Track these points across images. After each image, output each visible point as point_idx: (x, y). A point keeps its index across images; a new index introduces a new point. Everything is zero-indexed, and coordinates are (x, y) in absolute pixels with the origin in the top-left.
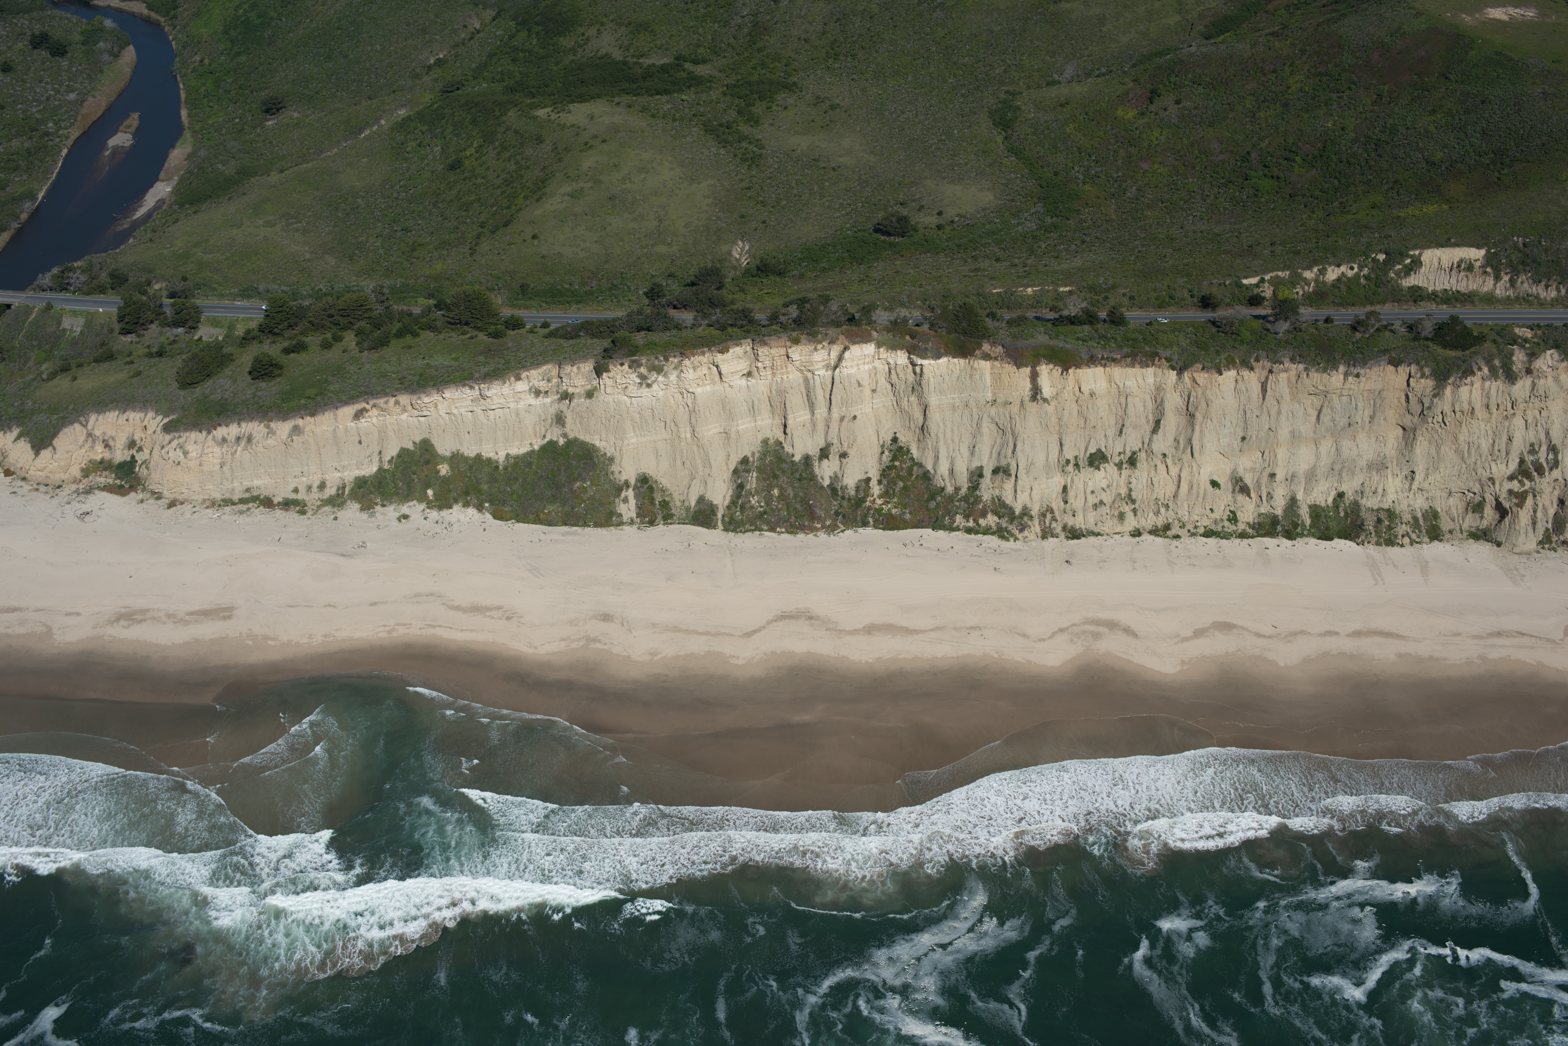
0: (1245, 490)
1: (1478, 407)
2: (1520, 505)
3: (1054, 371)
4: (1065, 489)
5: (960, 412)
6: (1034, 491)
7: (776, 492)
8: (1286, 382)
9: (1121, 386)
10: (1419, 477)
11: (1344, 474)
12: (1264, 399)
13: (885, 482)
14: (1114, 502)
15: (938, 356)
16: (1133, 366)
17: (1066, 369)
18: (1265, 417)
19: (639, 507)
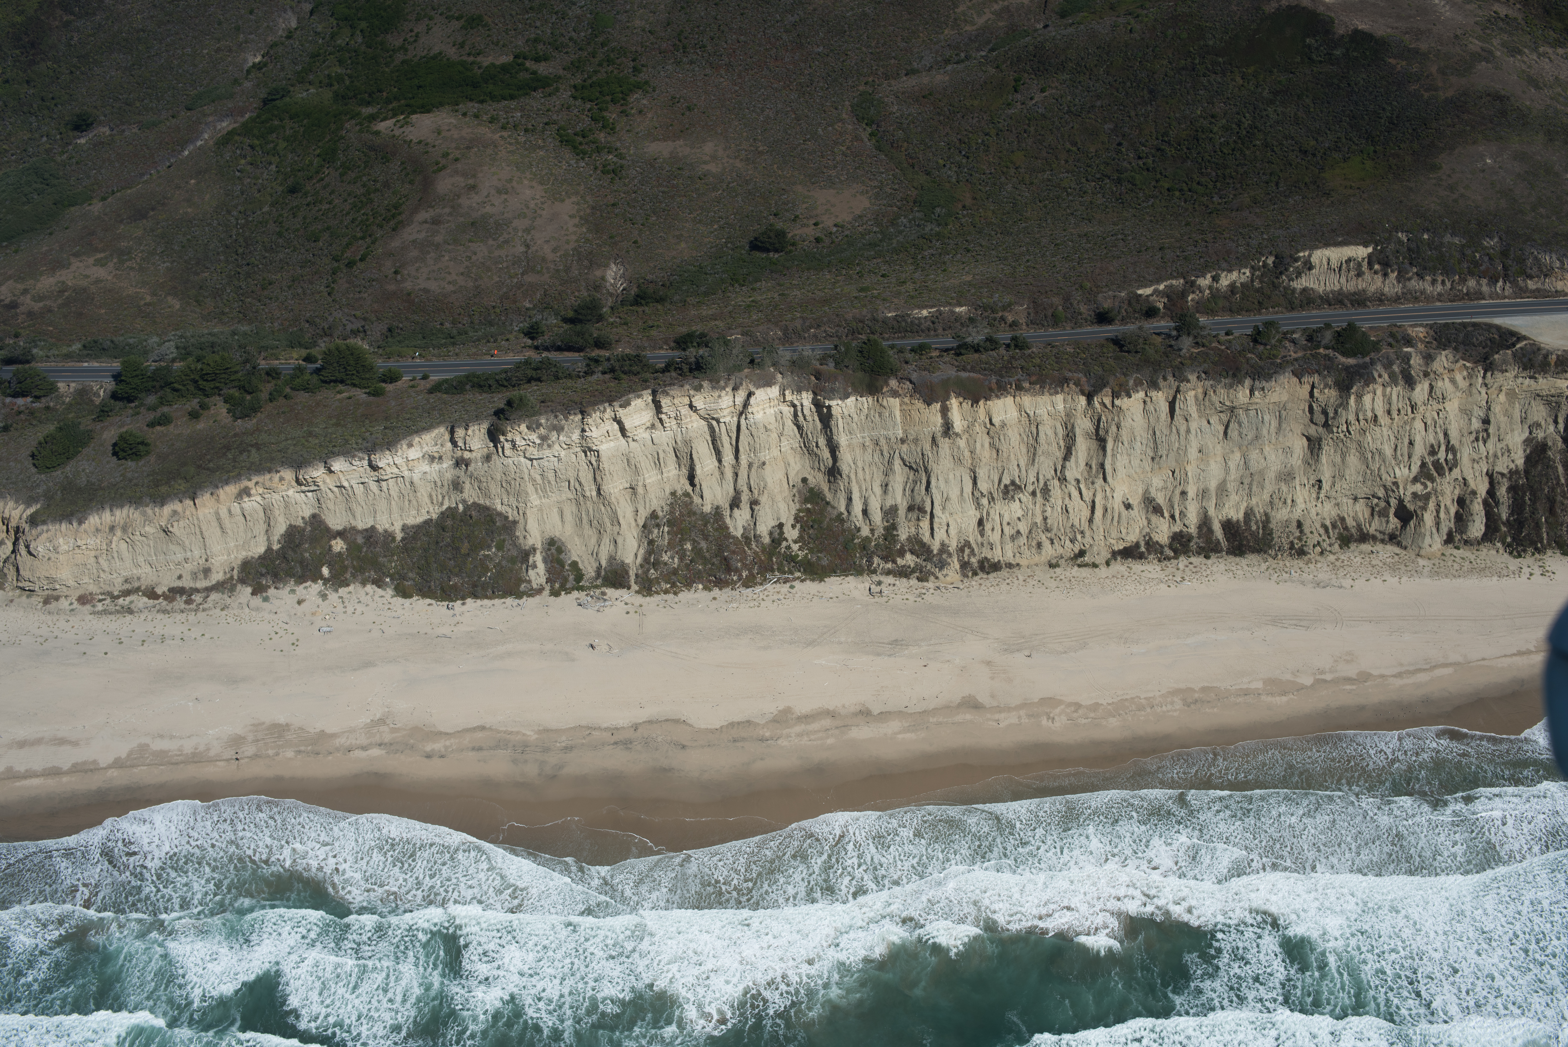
0: (1158, 510)
1: (1380, 412)
2: (1424, 508)
3: (964, 404)
4: (980, 523)
5: (870, 451)
6: (951, 527)
7: (688, 546)
8: (1193, 399)
9: (1032, 414)
10: (1326, 486)
11: (1254, 488)
12: (1172, 417)
13: (798, 526)
14: (1030, 532)
15: (846, 396)
16: (1043, 394)
17: (975, 402)
18: (1174, 437)
19: (548, 571)
